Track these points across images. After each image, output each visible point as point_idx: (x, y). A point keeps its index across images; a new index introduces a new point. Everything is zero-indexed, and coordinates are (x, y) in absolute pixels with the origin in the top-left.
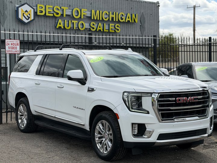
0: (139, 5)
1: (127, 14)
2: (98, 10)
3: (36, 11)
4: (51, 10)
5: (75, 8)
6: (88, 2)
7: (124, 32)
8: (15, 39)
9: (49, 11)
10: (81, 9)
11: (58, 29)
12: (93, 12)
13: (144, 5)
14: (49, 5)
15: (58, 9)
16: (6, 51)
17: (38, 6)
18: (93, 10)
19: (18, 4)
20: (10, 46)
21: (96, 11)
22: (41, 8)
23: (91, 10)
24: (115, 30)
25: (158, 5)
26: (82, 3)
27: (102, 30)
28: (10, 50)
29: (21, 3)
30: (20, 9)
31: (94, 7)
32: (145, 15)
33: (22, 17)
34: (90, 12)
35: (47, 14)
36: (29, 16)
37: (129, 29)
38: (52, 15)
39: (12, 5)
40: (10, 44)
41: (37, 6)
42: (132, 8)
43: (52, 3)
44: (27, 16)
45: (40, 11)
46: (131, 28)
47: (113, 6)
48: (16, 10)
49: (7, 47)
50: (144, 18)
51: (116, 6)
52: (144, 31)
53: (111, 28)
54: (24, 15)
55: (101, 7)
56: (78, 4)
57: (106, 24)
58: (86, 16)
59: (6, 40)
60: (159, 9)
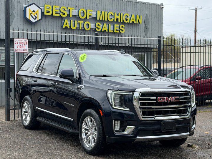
0: (143, 6)
1: (132, 15)
2: (103, 11)
3: (43, 11)
4: (58, 11)
5: (81, 8)
6: (94, 3)
7: (128, 32)
8: (23, 38)
9: (55, 12)
10: (87, 10)
11: (64, 28)
12: (99, 12)
13: (148, 7)
14: (56, 5)
15: (65, 10)
16: (15, 50)
17: (46, 6)
18: (99, 10)
19: (25, 4)
20: (19, 44)
21: (101, 12)
22: (48, 8)
23: (97, 11)
24: (119, 31)
25: (162, 6)
26: (88, 4)
27: (107, 31)
28: (18, 48)
29: (29, 4)
30: (27, 9)
31: (100, 7)
32: (149, 16)
33: (30, 17)
34: (96, 13)
35: (54, 14)
36: (36, 16)
37: (134, 30)
38: (59, 15)
39: (20, 5)
40: (19, 43)
41: (44, 7)
42: (136, 10)
43: (59, 3)
44: (35, 16)
45: (47, 11)
46: (136, 28)
47: (118, 8)
48: (24, 9)
49: (15, 46)
50: (148, 20)
51: (121, 7)
52: (148, 32)
53: (115, 28)
54: (32, 15)
55: (106, 8)
56: (84, 5)
57: (111, 25)
58: (92, 17)
59: (15, 39)
60: (162, 10)
